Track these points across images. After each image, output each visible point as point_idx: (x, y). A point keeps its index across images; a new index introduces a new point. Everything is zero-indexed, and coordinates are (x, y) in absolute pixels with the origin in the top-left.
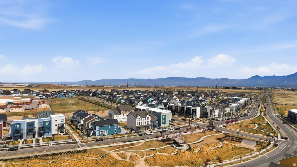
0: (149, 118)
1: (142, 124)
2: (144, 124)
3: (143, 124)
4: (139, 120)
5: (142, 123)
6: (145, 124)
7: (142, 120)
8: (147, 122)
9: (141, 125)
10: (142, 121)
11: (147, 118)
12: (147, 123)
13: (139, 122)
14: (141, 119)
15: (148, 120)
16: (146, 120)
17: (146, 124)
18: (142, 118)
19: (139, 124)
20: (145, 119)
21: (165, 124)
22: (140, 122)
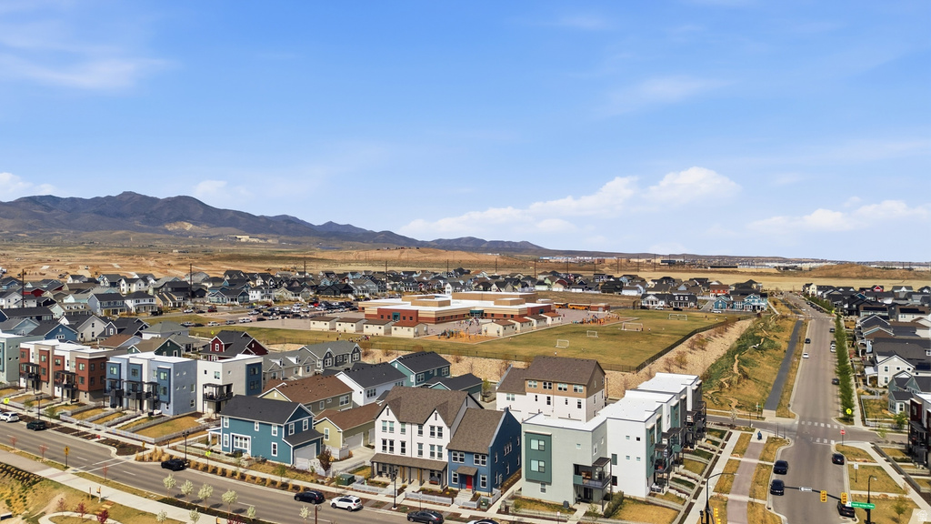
0: (440, 429)
1: (403, 451)
2: (415, 455)
3: (412, 452)
4: (392, 429)
5: (403, 444)
6: (420, 453)
7: (403, 431)
8: (432, 446)
9: (397, 451)
10: (403, 438)
11: (432, 428)
12: (432, 454)
13: (388, 436)
14: (397, 426)
15: (436, 441)
16: (426, 439)
17: (426, 456)
18: (403, 423)
19: (392, 449)
20: (420, 433)
21: (547, 487)
22: (397, 437)
